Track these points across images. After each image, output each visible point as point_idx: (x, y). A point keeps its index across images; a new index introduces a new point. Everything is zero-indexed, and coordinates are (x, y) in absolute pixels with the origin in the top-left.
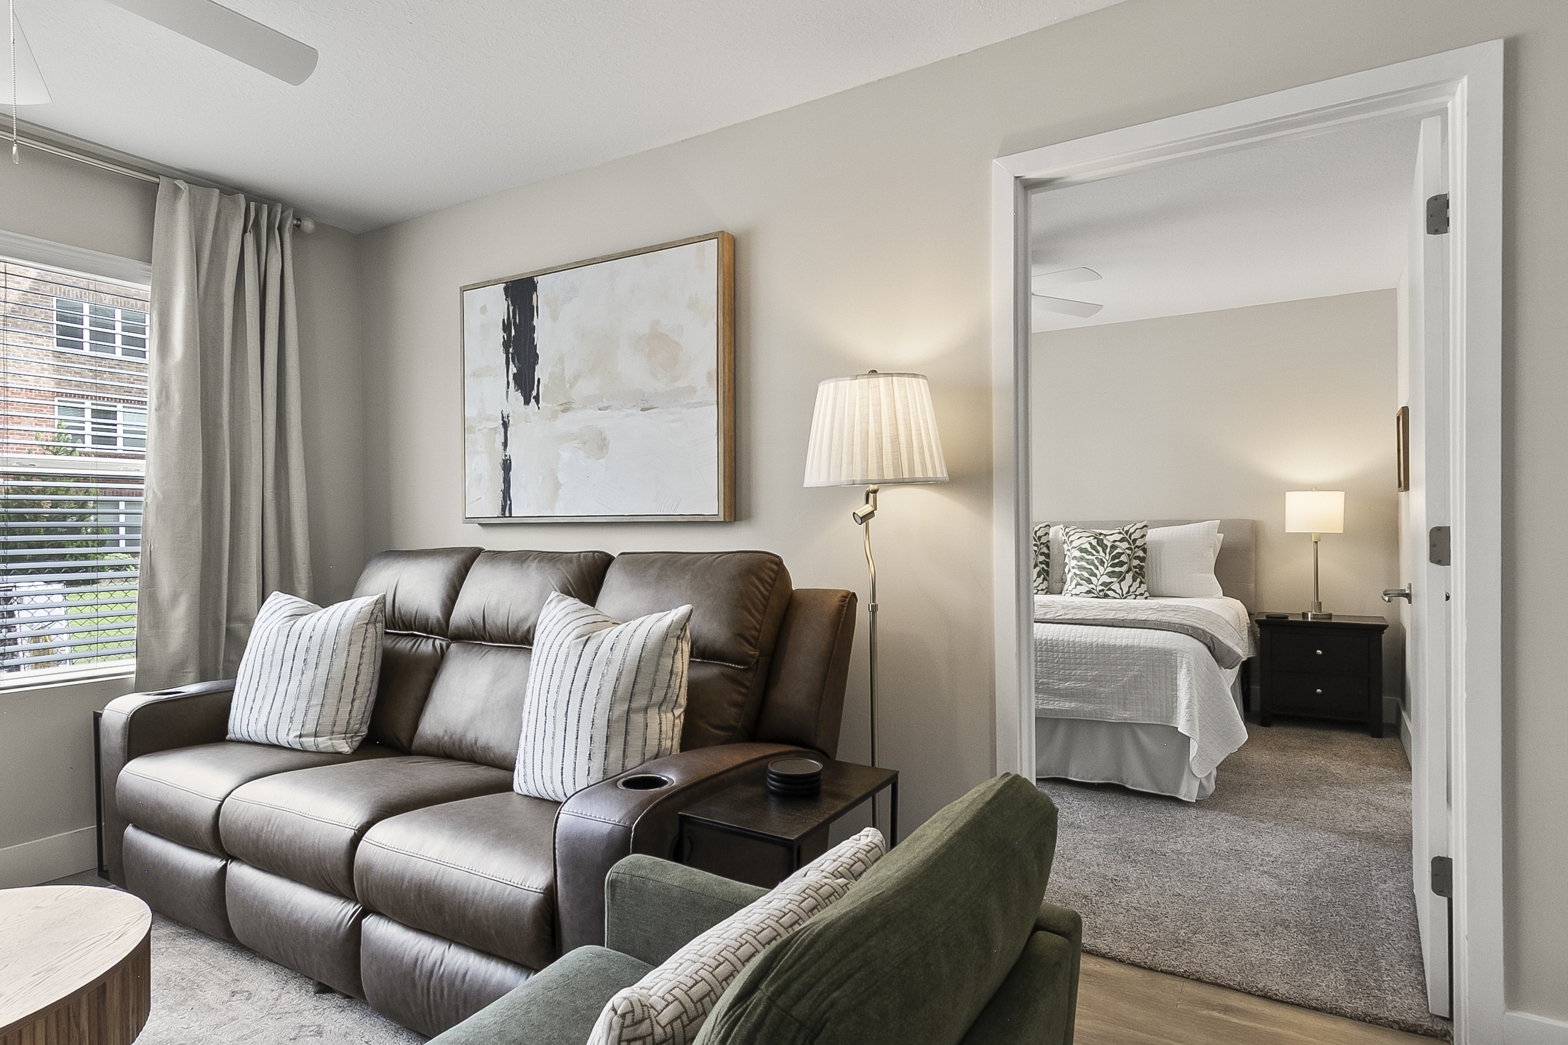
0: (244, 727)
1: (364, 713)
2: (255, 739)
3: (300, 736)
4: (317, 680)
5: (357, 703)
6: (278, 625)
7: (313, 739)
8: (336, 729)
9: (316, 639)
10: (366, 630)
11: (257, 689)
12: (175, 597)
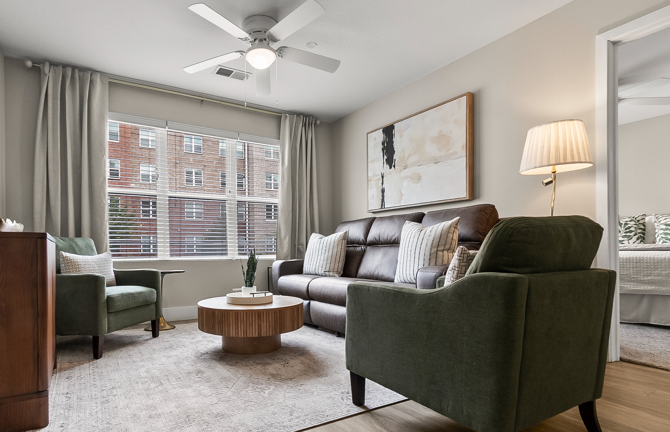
0: (307, 269)
1: (342, 267)
2: (310, 272)
3: (325, 272)
4: (329, 256)
5: (340, 263)
7: (328, 273)
8: (334, 270)
9: (328, 244)
10: (342, 241)
11: (312, 259)
12: (285, 237)
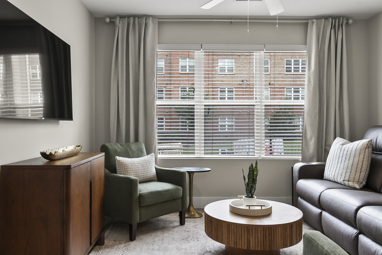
0: (328, 176)
1: (364, 177)
2: (331, 179)
3: (344, 181)
4: (349, 164)
5: (362, 173)
6: (338, 147)
7: (347, 182)
8: (355, 180)
9: (349, 152)
10: (365, 150)
11: (332, 165)
12: (311, 138)
